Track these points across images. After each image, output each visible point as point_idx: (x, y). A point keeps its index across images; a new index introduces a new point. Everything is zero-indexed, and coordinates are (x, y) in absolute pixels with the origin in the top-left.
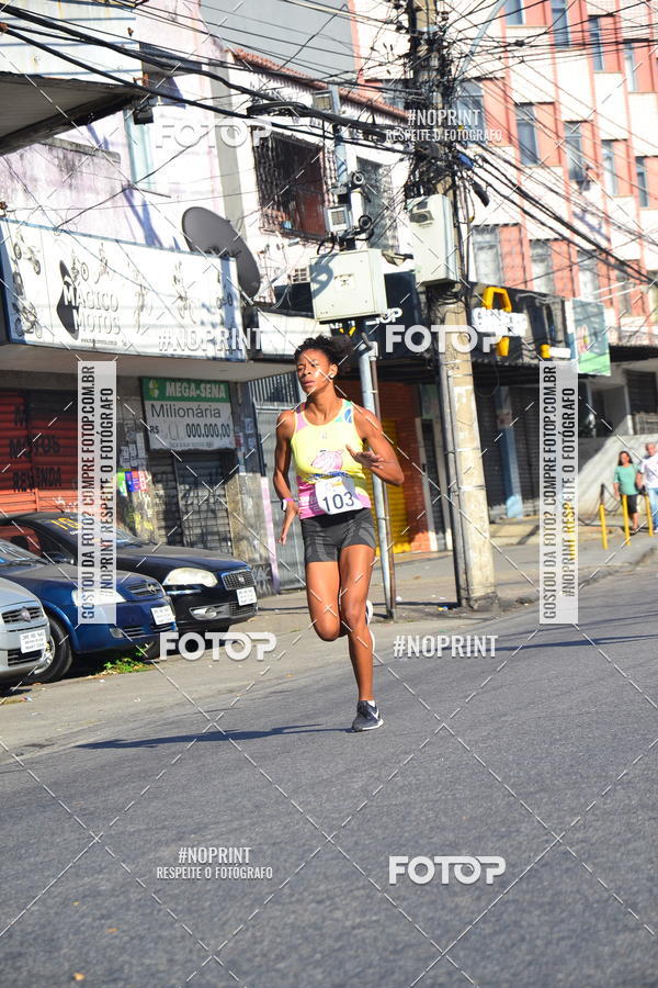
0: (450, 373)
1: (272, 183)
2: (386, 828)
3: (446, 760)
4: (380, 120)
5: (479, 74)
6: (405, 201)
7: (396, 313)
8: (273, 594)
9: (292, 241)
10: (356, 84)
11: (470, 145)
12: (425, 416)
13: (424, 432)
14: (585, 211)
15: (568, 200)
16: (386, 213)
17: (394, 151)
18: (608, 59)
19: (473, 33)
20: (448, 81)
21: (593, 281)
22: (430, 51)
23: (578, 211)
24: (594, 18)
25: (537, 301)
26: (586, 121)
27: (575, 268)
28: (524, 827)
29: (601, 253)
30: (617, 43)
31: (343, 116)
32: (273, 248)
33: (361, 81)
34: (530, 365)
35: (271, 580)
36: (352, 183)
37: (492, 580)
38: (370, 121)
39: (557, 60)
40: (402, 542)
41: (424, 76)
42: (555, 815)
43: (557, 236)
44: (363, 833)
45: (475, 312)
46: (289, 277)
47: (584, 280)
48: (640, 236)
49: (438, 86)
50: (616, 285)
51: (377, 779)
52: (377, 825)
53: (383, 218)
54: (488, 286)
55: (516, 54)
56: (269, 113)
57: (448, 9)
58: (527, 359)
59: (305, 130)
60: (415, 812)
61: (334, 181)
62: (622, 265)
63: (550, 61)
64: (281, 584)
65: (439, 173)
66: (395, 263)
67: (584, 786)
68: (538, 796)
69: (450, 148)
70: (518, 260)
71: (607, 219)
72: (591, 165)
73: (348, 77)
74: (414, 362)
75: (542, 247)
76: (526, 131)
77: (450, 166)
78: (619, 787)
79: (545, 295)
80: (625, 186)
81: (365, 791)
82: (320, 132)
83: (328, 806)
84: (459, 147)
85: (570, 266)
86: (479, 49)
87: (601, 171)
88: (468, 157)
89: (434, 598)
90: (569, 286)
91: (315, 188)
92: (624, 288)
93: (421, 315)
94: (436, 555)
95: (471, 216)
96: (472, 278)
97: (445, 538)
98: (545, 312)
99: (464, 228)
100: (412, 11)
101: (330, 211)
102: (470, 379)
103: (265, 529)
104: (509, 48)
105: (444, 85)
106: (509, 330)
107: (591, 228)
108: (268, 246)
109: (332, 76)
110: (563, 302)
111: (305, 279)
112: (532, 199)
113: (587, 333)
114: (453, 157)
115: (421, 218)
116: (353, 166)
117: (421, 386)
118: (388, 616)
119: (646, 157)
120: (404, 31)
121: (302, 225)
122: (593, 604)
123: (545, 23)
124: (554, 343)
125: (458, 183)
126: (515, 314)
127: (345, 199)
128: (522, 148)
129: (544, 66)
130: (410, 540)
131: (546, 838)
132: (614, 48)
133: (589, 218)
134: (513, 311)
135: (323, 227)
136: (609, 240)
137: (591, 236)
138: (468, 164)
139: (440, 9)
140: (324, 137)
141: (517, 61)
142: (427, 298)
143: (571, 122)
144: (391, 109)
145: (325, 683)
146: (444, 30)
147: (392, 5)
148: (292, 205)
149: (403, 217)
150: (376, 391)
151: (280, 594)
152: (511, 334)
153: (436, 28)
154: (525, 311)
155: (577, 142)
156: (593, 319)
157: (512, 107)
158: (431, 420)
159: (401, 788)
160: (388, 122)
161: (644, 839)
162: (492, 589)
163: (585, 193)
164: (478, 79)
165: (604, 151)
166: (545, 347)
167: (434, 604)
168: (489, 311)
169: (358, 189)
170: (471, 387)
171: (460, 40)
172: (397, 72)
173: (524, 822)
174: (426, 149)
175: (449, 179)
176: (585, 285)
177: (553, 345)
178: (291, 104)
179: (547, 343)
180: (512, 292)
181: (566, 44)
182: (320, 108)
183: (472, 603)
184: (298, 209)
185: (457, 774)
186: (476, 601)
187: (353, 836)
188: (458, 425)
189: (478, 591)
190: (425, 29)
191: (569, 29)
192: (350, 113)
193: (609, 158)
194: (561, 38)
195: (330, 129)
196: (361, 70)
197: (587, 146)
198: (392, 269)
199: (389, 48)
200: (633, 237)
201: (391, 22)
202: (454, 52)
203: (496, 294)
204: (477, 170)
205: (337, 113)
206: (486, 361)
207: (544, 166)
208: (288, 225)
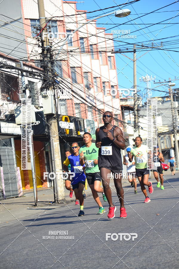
0: (53, 139)
1: (4, 86)
2: (32, 264)
3: (50, 245)
4: (34, 70)
5: (61, 59)
6: (41, 92)
7: (38, 122)
8: (4, 199)
9: (10, 102)
10: (27, 61)
11: (58, 77)
12: (46, 150)
13: (46, 154)
14: (89, 96)
15: (85, 93)
16: (36, 95)
17: (38, 79)
18: (95, 56)
19: (59, 48)
20: (52, 61)
21: (92, 115)
22: (47, 52)
23: (87, 96)
24: (91, 45)
25: (77, 120)
26: (89, 72)
27: (87, 111)
28: (70, 264)
29: (93, 107)
30: (97, 52)
31: (24, 69)
32: (5, 104)
33: (29, 60)
34: (75, 137)
35: (3, 196)
36: (26, 87)
37: (64, 195)
38: (31, 71)
39: (82, 56)
40: (40, 185)
41: (46, 59)
42: (79, 260)
43: (82, 102)
44: (26, 266)
45: (60, 122)
46: (9, 112)
47: (89, 114)
48: (104, 103)
49: (49, 62)
50: (98, 116)
51: (31, 251)
52: (30, 264)
53: (35, 97)
54: (63, 115)
55: (71, 54)
56: (3, 68)
57: (52, 42)
58: (74, 135)
59: (14, 73)
60: (40, 260)
61: (21, 86)
62: (99, 110)
63: (80, 56)
64: (6, 197)
65: (50, 85)
66: (38, 109)
67: (87, 252)
68: (74, 255)
69: (53, 78)
70: (71, 109)
71: (95, 98)
72: (91, 84)
73: (25, 59)
74: (43, 136)
75: (78, 105)
76: (73, 74)
77: (53, 83)
78: (96, 252)
79: (79, 118)
80: (100, 90)
81: (27, 254)
82: (18, 73)
83: (16, 259)
84: (55, 78)
85: (85, 110)
86: (60, 52)
87: (93, 85)
88: (58, 81)
89: (48, 200)
90: (85, 115)
91: (17, 88)
92: (100, 116)
93: (45, 123)
94: (49, 188)
95: (59, 97)
96: (59, 113)
97: (52, 184)
98: (79, 122)
99: (57, 100)
100: (42, 42)
101: (20, 95)
102: (58, 140)
103: (2, 181)
104: (69, 52)
105: (51, 62)
106: (69, 127)
107: (91, 100)
108: (3, 104)
109: (21, 58)
110: (83, 120)
111: (14, 113)
112: (75, 92)
113: (90, 128)
114: (54, 81)
115: (45, 97)
116: (27, 83)
117: (45, 142)
118: (36, 205)
119: (105, 82)
120: (40, 47)
121: (13, 98)
122: (91, 202)
123: (78, 46)
124: (81, 131)
125: (55, 87)
126: (71, 123)
127: (24, 91)
128: (72, 79)
129: (78, 57)
130: (42, 184)
131: (76, 266)
132: (96, 53)
133: (90, 98)
134: (70, 122)
135: (18, 99)
136: (96, 104)
137: (91, 103)
138: (58, 83)
139: (50, 41)
140: (18, 75)
141: (71, 56)
142: (47, 118)
143: (85, 72)
144: (37, 68)
145: (17, 224)
146: (51, 47)
147: (37, 40)
148: (10, 93)
149: (40, 97)
150: (33, 144)
151: (6, 199)
152: (70, 128)
153: (49, 47)
154: (73, 122)
155: (87, 78)
156: (91, 125)
157: (70, 68)
158: (48, 151)
159: (37, 253)
160: (36, 71)
161: (102, 266)
162: (64, 198)
163: (89, 91)
164: (60, 60)
165: (94, 80)
166: (79, 132)
167: (48, 202)
168: (64, 122)
169: (28, 89)
170: (58, 143)
171: (56, 50)
172: (39, 58)
173: (70, 262)
174: (46, 78)
175: (53, 87)
176: (89, 115)
177: (81, 132)
178: (9, 65)
179: (79, 131)
180: (70, 117)
181: (84, 52)
182: (17, 67)
183: (58, 201)
184: (12, 94)
185: (53, 249)
186: (60, 201)
187: (23, 267)
188: (55, 153)
189: (60, 198)
190: (46, 47)
191: (85, 48)
192: (26, 68)
193: (96, 82)
194: (83, 50)
195: (20, 73)
196: (29, 57)
197: (90, 79)
198: (37, 110)
199: (36, 51)
200: (102, 103)
201: (37, 45)
202: (54, 53)
203: (65, 117)
204: (60, 84)
205: (22, 68)
206: (63, 136)
207: (78, 84)
208: (9, 98)
